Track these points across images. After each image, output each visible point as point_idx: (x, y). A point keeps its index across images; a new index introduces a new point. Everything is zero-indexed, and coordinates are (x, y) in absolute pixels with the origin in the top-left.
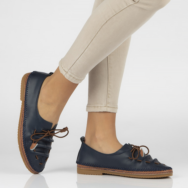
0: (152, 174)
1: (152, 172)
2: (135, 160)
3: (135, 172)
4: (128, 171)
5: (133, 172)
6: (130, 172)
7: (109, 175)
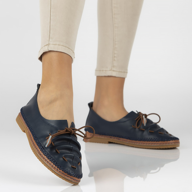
0: (155, 145)
1: (155, 142)
2: (139, 129)
3: (138, 142)
4: (131, 141)
5: (136, 141)
6: (133, 141)
7: (114, 143)
